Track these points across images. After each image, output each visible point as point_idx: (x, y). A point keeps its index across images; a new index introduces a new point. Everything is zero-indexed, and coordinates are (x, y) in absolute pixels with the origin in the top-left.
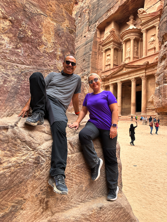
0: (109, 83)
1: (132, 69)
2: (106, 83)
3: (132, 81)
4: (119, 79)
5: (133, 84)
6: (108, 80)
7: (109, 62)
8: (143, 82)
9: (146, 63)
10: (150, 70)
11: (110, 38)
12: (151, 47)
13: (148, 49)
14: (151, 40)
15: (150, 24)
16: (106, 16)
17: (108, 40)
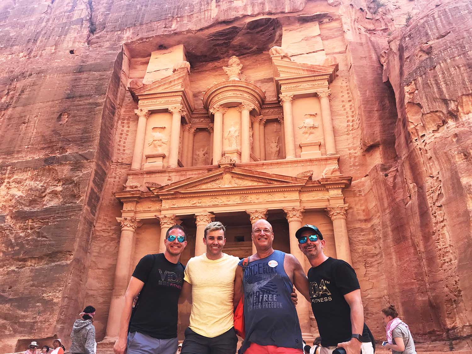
0: (160, 211)
2: (145, 212)
6: (158, 200)
8: (293, 228)
9: (309, 174)
10: (314, 196)
11: (174, 84)
12: (308, 140)
13: (302, 143)
14: (308, 125)
15: (303, 87)
16: (166, 29)
17: (165, 89)
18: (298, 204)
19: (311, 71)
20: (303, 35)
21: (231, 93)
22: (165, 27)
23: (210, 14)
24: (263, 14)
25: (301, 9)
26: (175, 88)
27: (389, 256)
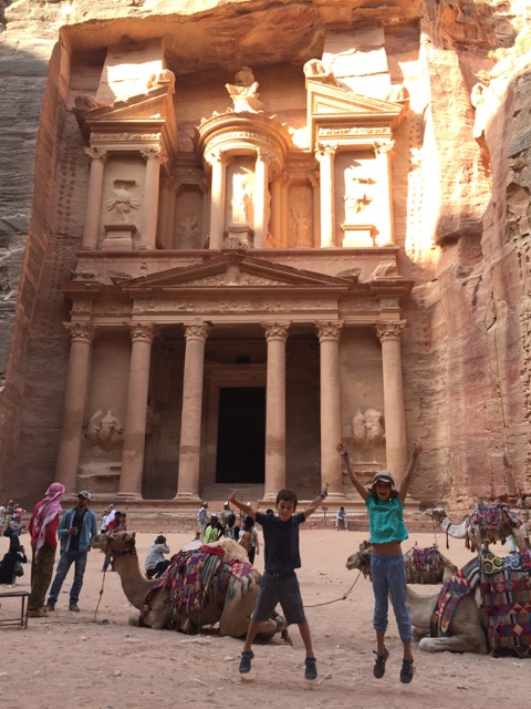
0: (131, 316)
1: (275, 283)
2: (107, 315)
3: (276, 334)
4: (197, 310)
5: (275, 352)
6: (128, 300)
7: (125, 216)
8: (327, 350)
9: (354, 274)
10: (358, 306)
11: (148, 109)
12: (355, 220)
13: (347, 224)
15: (354, 134)
16: (135, 8)
18: (336, 316)
19: (367, 107)
20: (357, 43)
21: (240, 133)
22: (133, 4)
26: (151, 116)
27: (455, 397)
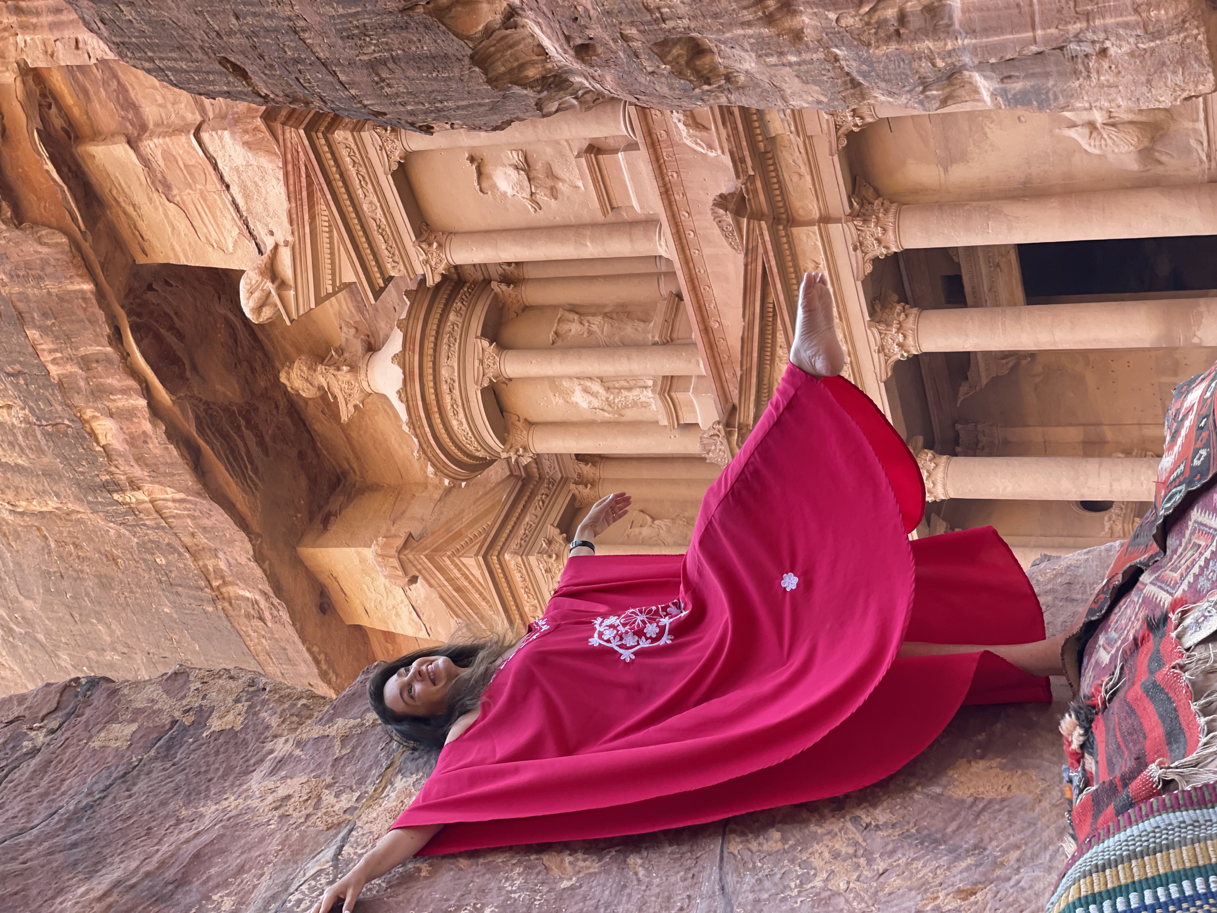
3: (902, 345)
9: (729, 218)
10: (795, 178)
11: (462, 579)
12: (580, 184)
13: (597, 205)
14: (522, 188)
15: (379, 210)
16: (267, 615)
17: (484, 599)
18: (835, 229)
19: (310, 195)
20: (150, 200)
21: (455, 423)
22: (261, 619)
23: (170, 504)
24: (125, 356)
25: (64, 240)
26: (477, 572)
